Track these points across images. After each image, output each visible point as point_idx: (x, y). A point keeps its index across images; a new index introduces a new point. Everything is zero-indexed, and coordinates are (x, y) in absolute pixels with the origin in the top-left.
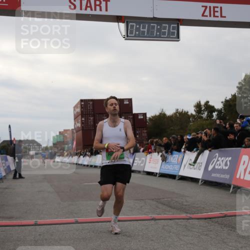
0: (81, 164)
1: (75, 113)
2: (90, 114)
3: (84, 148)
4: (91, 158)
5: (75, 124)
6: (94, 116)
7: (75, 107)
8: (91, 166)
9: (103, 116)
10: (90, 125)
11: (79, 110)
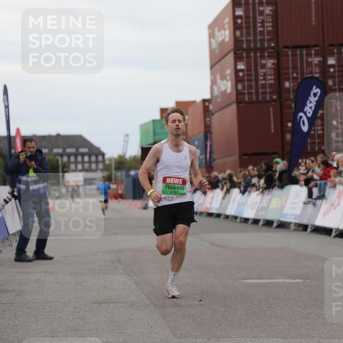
0: (236, 218)
1: (214, 46)
2: (262, 50)
3: (243, 165)
4: (267, 196)
5: (213, 82)
6: (277, 55)
7: (214, 26)
8: (268, 223)
9: (309, 55)
10: (264, 86)
11: (226, 35)
